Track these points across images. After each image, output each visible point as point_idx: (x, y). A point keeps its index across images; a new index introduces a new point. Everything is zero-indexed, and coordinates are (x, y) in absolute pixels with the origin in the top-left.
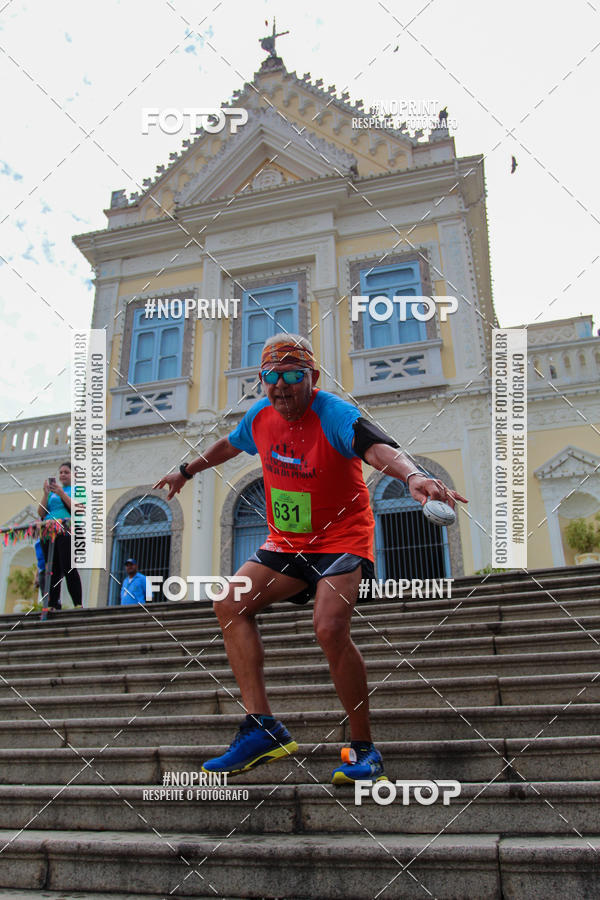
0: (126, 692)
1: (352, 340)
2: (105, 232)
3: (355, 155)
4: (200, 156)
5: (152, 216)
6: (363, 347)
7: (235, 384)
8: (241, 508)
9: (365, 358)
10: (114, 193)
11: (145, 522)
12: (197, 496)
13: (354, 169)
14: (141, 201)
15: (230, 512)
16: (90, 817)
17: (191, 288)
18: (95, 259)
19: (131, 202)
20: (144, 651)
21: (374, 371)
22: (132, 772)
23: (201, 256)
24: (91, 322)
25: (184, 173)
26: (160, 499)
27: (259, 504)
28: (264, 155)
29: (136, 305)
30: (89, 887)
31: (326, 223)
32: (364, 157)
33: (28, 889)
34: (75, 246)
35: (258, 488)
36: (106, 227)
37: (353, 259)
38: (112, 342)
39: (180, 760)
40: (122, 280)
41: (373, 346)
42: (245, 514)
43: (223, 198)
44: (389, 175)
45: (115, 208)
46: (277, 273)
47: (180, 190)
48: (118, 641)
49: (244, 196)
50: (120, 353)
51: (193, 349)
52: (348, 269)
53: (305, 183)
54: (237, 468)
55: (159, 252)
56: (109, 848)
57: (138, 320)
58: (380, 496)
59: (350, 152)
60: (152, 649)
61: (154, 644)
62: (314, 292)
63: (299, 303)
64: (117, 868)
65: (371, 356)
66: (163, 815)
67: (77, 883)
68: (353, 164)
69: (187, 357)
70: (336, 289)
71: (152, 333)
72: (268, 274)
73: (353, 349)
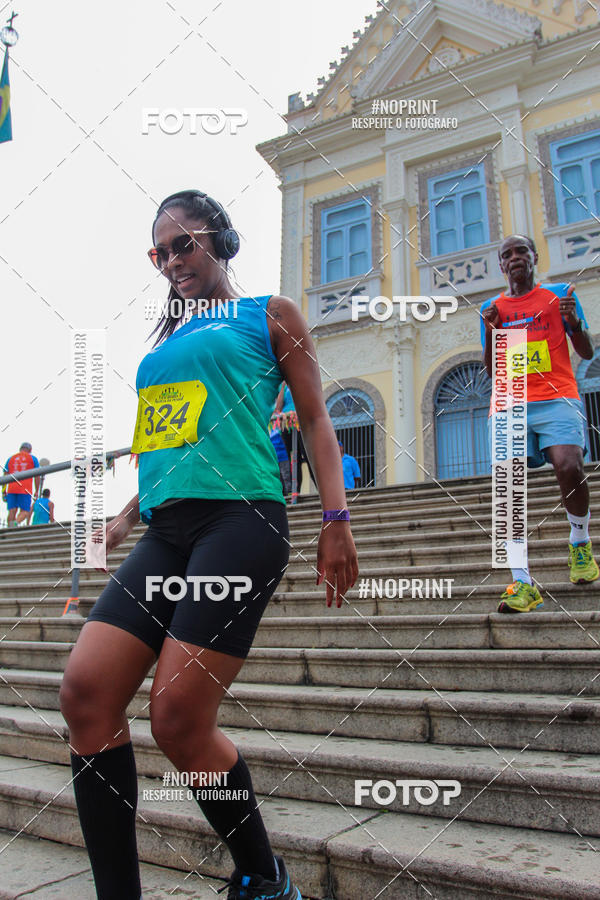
0: (412, 564)
1: (545, 217)
2: (287, 137)
3: (539, 18)
4: (372, 46)
5: (330, 115)
6: (557, 224)
7: (426, 274)
8: (440, 395)
9: (560, 235)
10: (290, 97)
11: (349, 413)
12: (398, 386)
13: (538, 33)
14: (317, 102)
15: (430, 399)
16: (443, 678)
17: (375, 183)
18: (279, 165)
19: (307, 104)
20: (412, 528)
21: (570, 248)
22: (462, 637)
23: (383, 149)
24: (281, 227)
25: (357, 65)
26: (361, 391)
27: (459, 390)
28: (440, 34)
29: (323, 206)
30: (475, 742)
31: (510, 97)
32: (549, 19)
33: (412, 741)
34: (259, 154)
35: (456, 374)
36: (286, 132)
37: (541, 132)
38: (303, 244)
39: (513, 626)
40: (306, 183)
41: (568, 222)
42: (445, 401)
43: (401, 85)
44: (579, 33)
45: (292, 112)
46: (461, 156)
47: (355, 84)
48: (380, 519)
49: (423, 80)
50: (311, 254)
51: (382, 244)
52: (536, 144)
53: (485, 56)
54: (435, 356)
55: (339, 150)
56: (495, 707)
57: (325, 219)
58: (583, 375)
59: (532, 15)
60: (419, 526)
61: (422, 521)
62: (502, 172)
63: (487, 185)
64: (503, 725)
65: (566, 233)
66: (520, 677)
67: (462, 738)
68: (537, 26)
69: (377, 252)
70: (526, 166)
71: (340, 231)
72: (452, 159)
73: (546, 226)
